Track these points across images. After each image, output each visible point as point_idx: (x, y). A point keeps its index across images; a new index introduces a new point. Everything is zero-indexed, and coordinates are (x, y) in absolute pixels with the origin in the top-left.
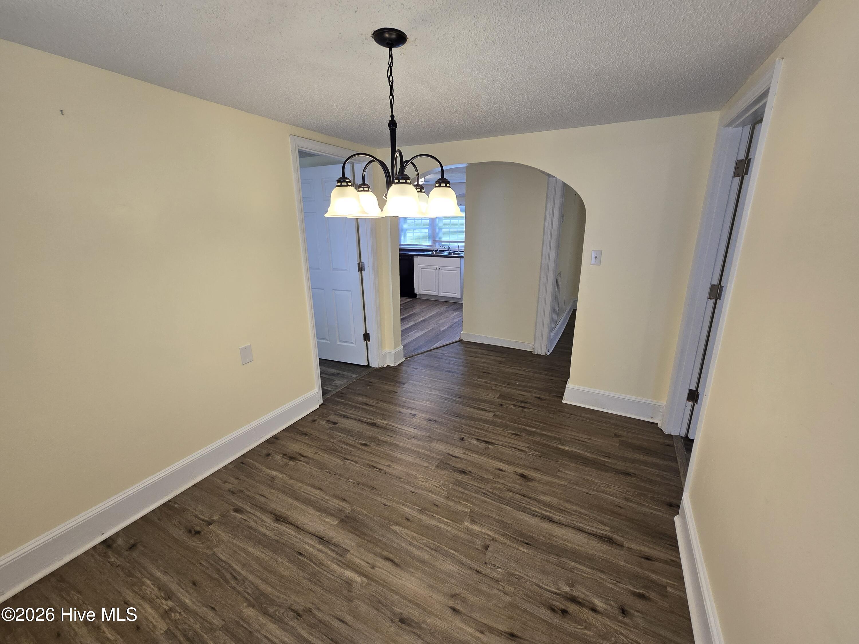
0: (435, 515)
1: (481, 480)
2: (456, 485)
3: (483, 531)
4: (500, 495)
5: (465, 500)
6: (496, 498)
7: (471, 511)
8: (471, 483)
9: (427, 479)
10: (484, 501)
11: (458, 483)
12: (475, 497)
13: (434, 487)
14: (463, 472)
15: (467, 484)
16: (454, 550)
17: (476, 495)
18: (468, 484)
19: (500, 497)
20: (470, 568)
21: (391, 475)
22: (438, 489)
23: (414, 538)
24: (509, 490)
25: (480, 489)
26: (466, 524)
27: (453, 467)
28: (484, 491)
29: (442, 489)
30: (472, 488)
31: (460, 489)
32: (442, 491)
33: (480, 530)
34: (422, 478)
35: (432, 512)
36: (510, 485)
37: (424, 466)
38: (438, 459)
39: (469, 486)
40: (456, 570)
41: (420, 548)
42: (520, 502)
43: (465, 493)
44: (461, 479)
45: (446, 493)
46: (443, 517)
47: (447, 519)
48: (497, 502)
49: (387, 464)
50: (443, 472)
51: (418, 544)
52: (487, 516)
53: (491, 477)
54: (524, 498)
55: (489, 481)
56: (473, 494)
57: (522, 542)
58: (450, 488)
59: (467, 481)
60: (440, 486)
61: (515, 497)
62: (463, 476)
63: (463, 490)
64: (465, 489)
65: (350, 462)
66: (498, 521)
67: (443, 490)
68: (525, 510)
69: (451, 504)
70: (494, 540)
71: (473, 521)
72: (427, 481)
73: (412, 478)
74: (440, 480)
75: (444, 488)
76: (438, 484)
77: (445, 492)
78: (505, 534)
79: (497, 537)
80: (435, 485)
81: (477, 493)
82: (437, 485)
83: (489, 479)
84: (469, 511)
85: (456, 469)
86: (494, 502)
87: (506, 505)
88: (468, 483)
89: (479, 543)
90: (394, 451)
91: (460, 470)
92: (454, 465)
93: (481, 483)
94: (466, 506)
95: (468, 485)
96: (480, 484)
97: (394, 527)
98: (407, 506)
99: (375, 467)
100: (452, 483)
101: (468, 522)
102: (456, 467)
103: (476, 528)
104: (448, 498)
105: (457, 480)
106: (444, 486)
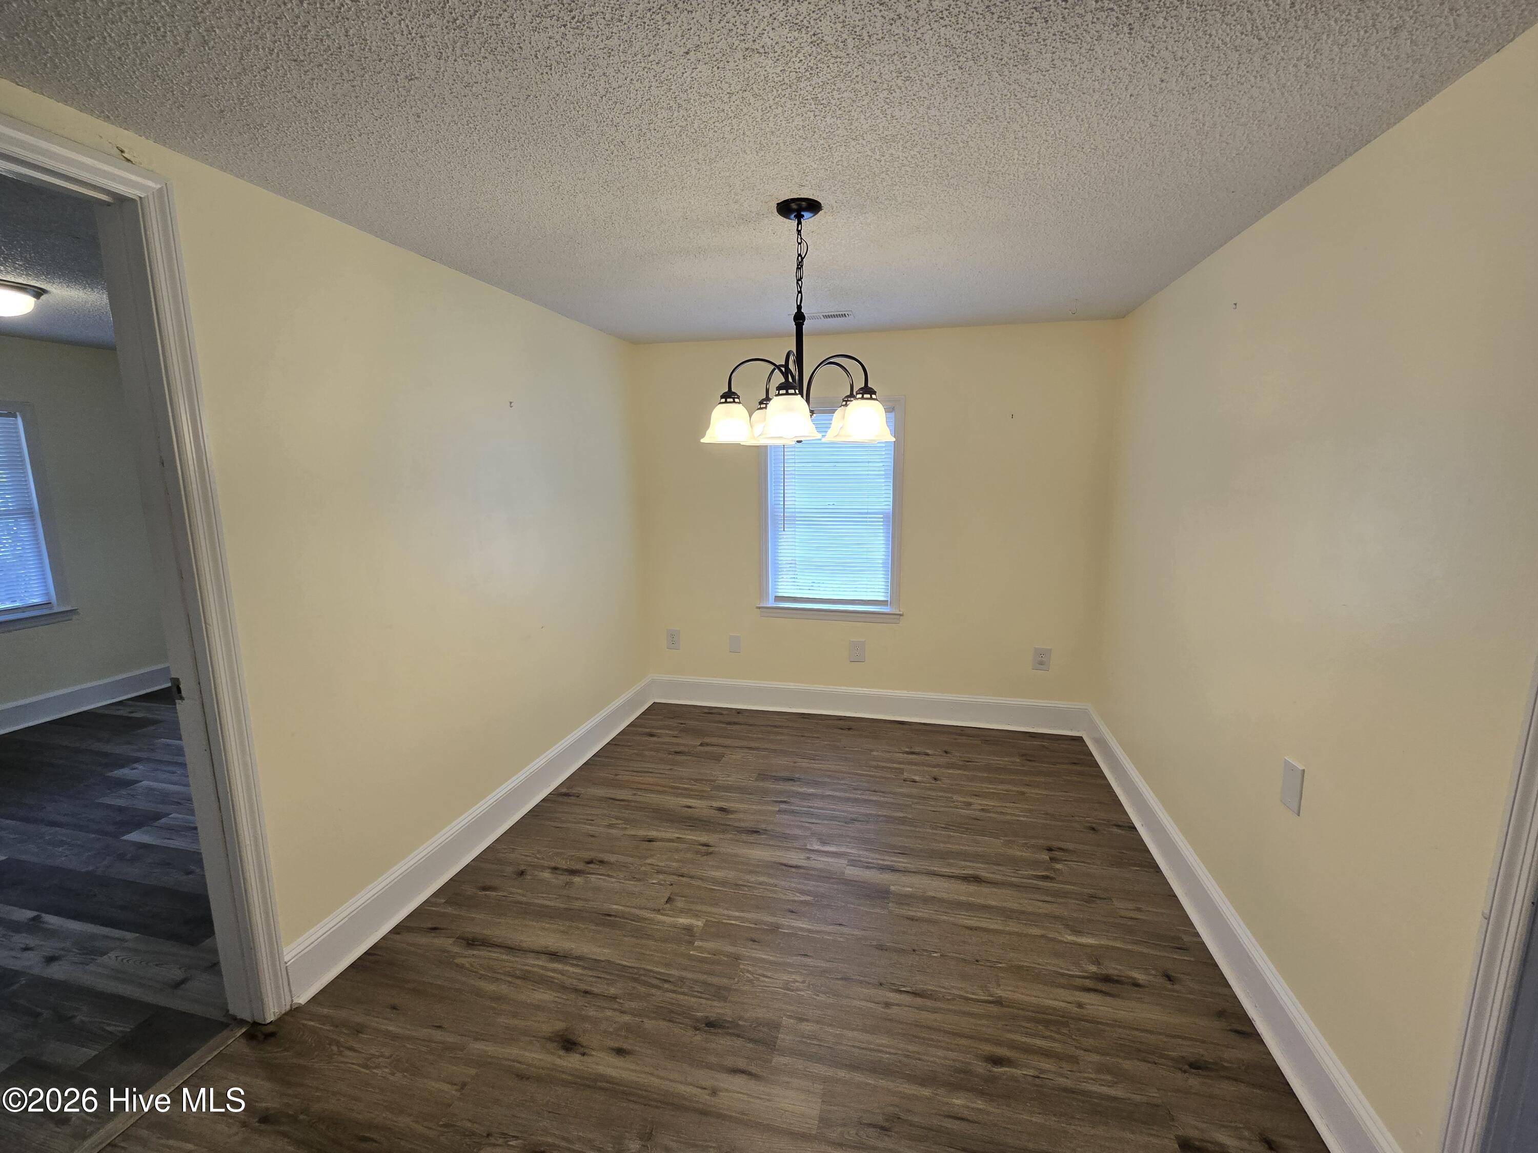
0: (753, 926)
1: (672, 1012)
2: (725, 988)
3: (672, 919)
4: (636, 985)
5: (702, 960)
6: (644, 975)
7: (691, 943)
8: (693, 1000)
9: (788, 989)
10: (667, 965)
11: (720, 993)
12: (685, 969)
13: (769, 974)
14: (712, 1025)
15: (703, 995)
16: (714, 889)
17: (684, 974)
18: (699, 995)
19: (636, 980)
20: (692, 877)
21: (869, 984)
22: (760, 972)
23: (775, 892)
24: (614, 998)
25: (675, 989)
26: (699, 923)
27: (738, 1036)
28: (666, 986)
29: (752, 973)
30: (691, 987)
31: (715, 980)
32: (750, 969)
33: (678, 919)
34: (800, 990)
35: (756, 929)
36: (609, 1013)
37: (807, 1020)
38: (782, 1053)
39: (698, 992)
40: (709, 873)
41: (760, 884)
42: (599, 977)
43: (705, 973)
44: (715, 1004)
45: (741, 966)
46: (739, 925)
47: (733, 924)
48: (644, 969)
49: (894, 1010)
50: (760, 1013)
51: (764, 887)
52: (665, 941)
53: (649, 1024)
54: (588, 988)
55: (654, 1013)
56: (690, 975)
57: (615, 916)
58: (736, 980)
59: (704, 1001)
60: (758, 980)
61: (605, 986)
62: (712, 1015)
63: (709, 979)
64: (705, 983)
65: (977, 997)
66: (650, 937)
67: (748, 971)
68: (594, 964)
69: (730, 949)
70: (658, 911)
71: (689, 929)
72: (787, 984)
73: (822, 985)
74: (761, 992)
75: (749, 975)
76: (762, 981)
77: (744, 969)
78: (639, 922)
79: (652, 916)
80: (767, 980)
81: (682, 979)
82: (763, 979)
83: (654, 1018)
84: (696, 944)
85: (730, 1031)
86: (649, 967)
87: (628, 966)
88: (701, 998)
89: (680, 903)
90: (907, 1056)
91: (720, 1031)
92: (739, 1042)
93: (672, 1004)
94: (700, 949)
95: (701, 993)
96: (674, 1001)
97: (808, 898)
98: (802, 929)
99: (915, 994)
100: (735, 990)
101: (697, 926)
102: (734, 1035)
103: (683, 921)
104: (737, 958)
105: (725, 999)
106: (751, 981)
